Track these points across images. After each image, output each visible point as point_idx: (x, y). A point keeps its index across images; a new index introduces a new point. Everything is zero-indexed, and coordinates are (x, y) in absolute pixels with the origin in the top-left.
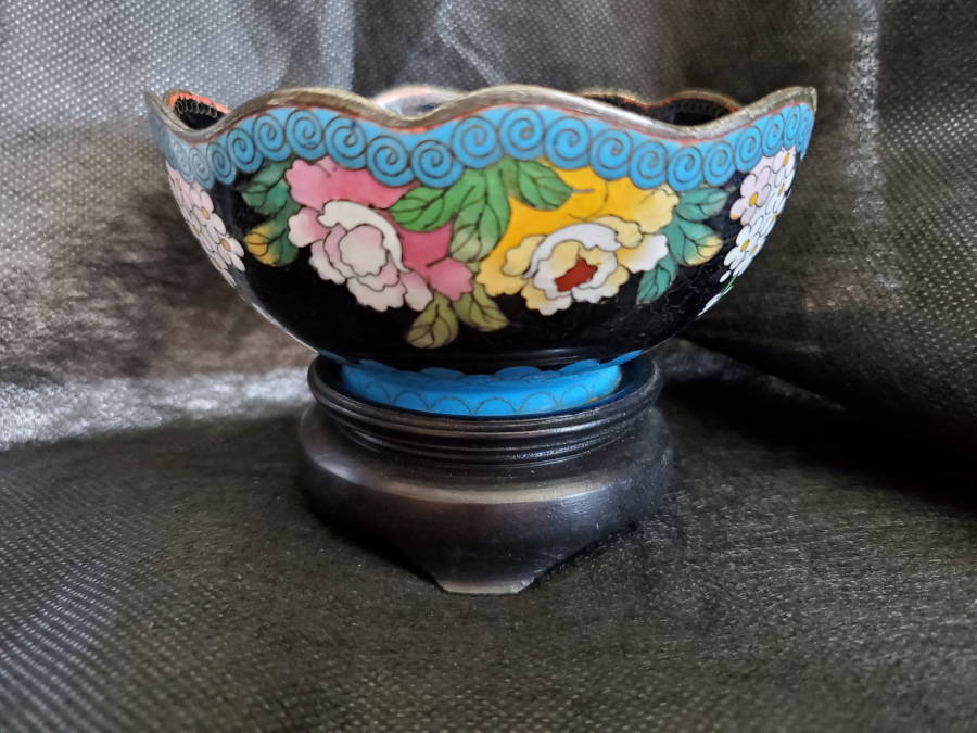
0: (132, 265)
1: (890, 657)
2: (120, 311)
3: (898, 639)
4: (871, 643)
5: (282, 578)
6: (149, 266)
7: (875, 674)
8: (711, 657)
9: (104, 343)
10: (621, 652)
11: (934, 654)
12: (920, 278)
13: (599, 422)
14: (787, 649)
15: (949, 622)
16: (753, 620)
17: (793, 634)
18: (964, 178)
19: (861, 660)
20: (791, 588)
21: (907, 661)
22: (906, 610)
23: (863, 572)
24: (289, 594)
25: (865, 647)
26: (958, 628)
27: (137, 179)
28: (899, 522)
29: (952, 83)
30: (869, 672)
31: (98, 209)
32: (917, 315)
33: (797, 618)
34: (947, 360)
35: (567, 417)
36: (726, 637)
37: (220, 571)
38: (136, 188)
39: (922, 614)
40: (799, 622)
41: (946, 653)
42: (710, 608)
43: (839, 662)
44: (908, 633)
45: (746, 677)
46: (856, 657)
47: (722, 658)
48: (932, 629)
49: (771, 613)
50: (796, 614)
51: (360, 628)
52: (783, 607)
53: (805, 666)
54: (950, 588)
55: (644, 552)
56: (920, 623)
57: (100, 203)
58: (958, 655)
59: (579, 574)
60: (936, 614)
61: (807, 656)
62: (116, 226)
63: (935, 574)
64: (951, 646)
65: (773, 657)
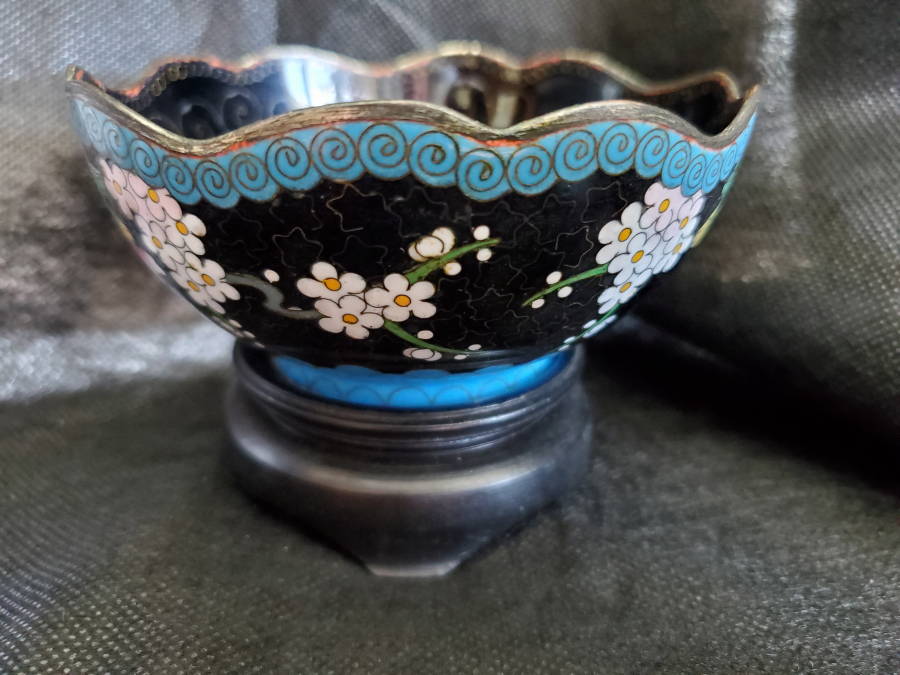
0: (53, 231)
1: (792, 644)
2: (42, 276)
3: (800, 624)
4: (775, 628)
5: (207, 579)
6: (72, 231)
7: (778, 660)
8: (625, 644)
9: (27, 308)
10: (539, 642)
11: (833, 640)
12: (831, 260)
13: (524, 410)
14: (696, 634)
15: (847, 605)
16: (666, 603)
17: (702, 619)
18: (876, 159)
19: (764, 646)
20: (700, 569)
21: (807, 647)
22: (807, 593)
23: (767, 550)
24: (215, 593)
25: (768, 633)
26: (855, 611)
27: (54, 142)
28: (802, 494)
29: (868, 60)
30: (772, 658)
31: (13, 174)
32: (826, 297)
33: (707, 602)
34: (853, 344)
35: (494, 407)
36: (639, 622)
37: (143, 580)
38: (53, 152)
39: (821, 596)
40: (708, 606)
41: (843, 639)
42: (626, 591)
43: (744, 649)
44: (809, 618)
45: (658, 665)
46: (761, 643)
47: (635, 645)
48: (831, 612)
49: (682, 596)
50: (706, 597)
51: (286, 621)
52: (694, 590)
53: (713, 653)
54: (848, 567)
55: (562, 530)
56: (820, 608)
57: (15, 168)
58: (855, 640)
59: (501, 554)
60: (835, 596)
61: (715, 642)
62: (34, 192)
63: (834, 551)
64: (848, 631)
65: (684, 643)
